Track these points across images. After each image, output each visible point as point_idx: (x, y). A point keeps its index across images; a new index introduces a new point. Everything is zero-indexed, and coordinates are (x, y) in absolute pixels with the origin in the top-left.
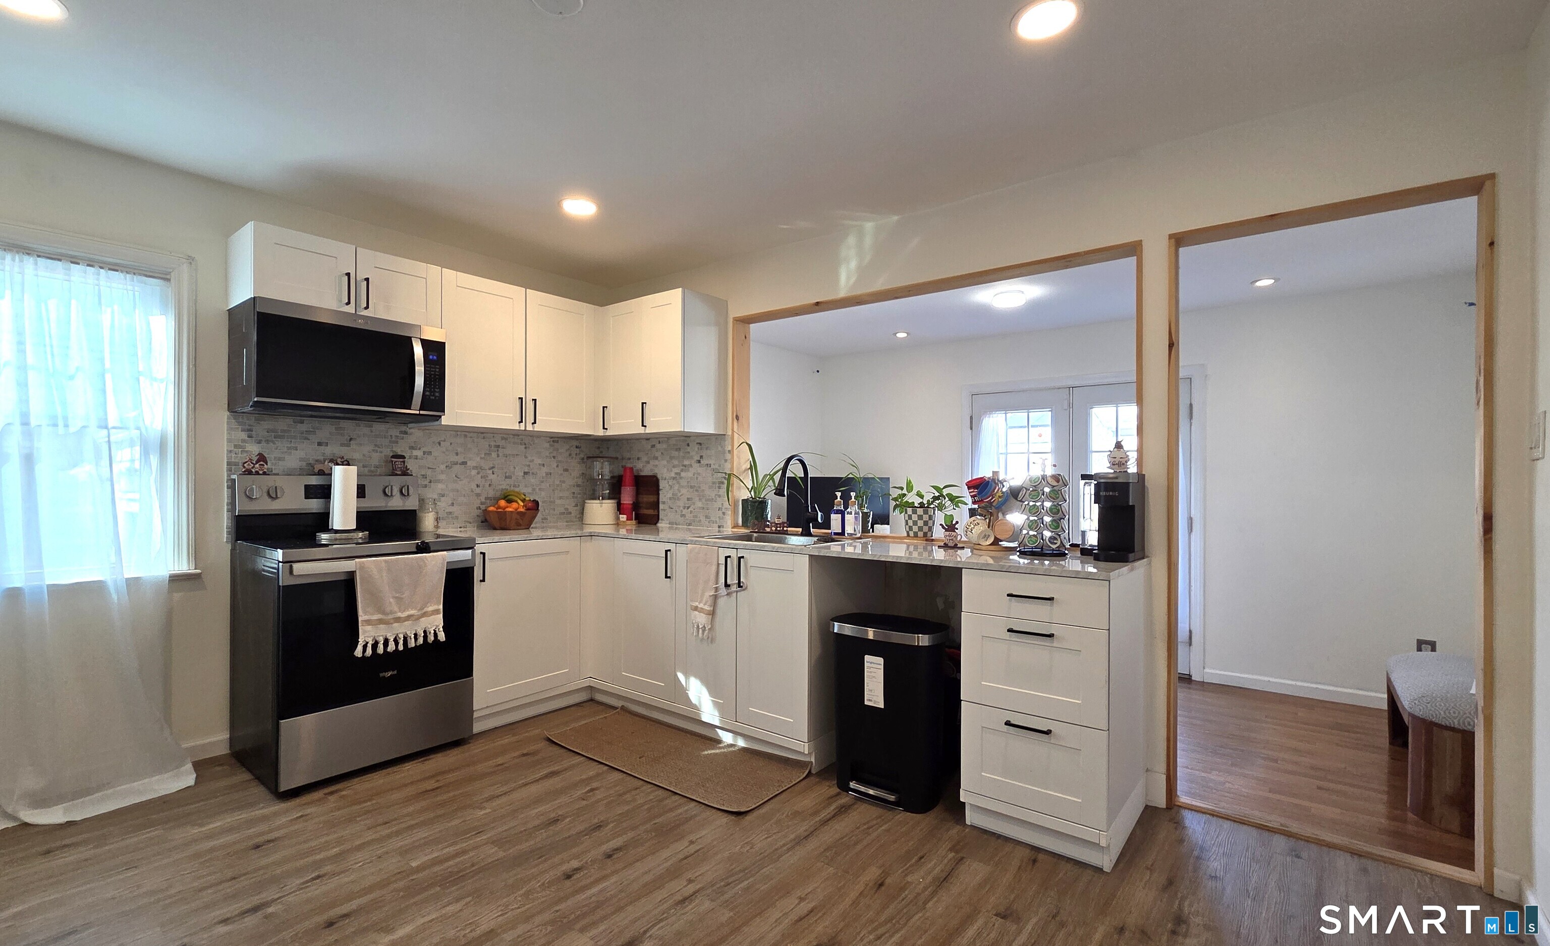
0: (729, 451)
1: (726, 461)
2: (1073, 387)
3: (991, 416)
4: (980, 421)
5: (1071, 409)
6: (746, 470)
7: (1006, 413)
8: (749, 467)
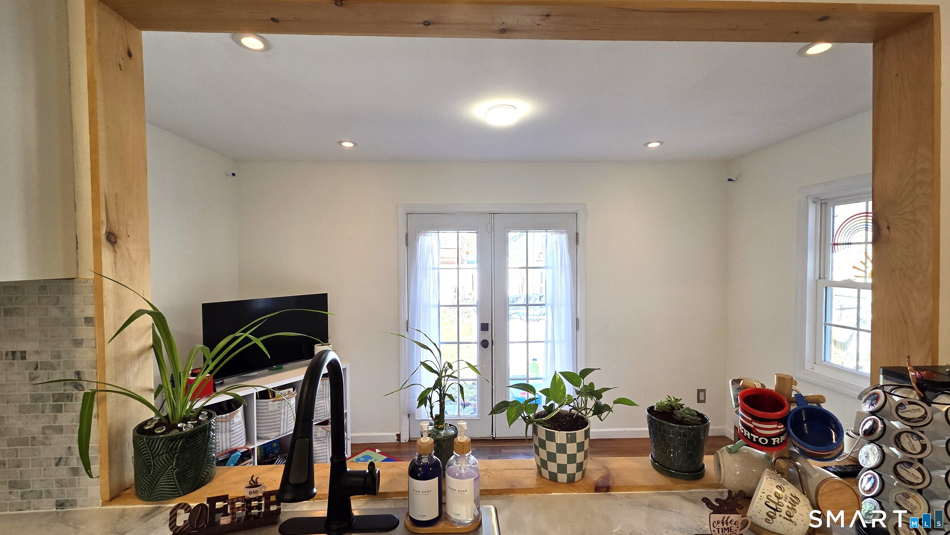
0: (88, 321)
1: (78, 343)
2: (494, 214)
3: (426, 234)
4: (416, 239)
5: (493, 232)
6: (141, 353)
7: (438, 233)
8: (151, 342)
